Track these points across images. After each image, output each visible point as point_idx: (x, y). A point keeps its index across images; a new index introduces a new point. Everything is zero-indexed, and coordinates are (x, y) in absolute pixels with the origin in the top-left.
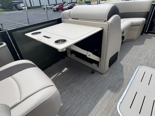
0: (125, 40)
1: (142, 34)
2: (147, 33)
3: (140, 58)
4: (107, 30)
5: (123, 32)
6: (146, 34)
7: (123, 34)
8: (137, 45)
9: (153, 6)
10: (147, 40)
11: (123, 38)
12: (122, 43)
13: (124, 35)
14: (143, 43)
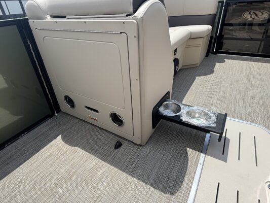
0: (180, 66)
1: (207, 55)
2: (215, 53)
3: (212, 100)
4: (136, 38)
5: (176, 50)
6: (215, 55)
7: (175, 54)
8: (203, 75)
9: (220, 4)
10: (218, 65)
11: (176, 62)
12: (176, 73)
13: (178, 56)
14: (212, 72)
